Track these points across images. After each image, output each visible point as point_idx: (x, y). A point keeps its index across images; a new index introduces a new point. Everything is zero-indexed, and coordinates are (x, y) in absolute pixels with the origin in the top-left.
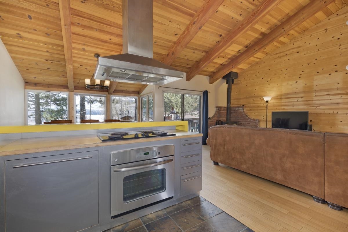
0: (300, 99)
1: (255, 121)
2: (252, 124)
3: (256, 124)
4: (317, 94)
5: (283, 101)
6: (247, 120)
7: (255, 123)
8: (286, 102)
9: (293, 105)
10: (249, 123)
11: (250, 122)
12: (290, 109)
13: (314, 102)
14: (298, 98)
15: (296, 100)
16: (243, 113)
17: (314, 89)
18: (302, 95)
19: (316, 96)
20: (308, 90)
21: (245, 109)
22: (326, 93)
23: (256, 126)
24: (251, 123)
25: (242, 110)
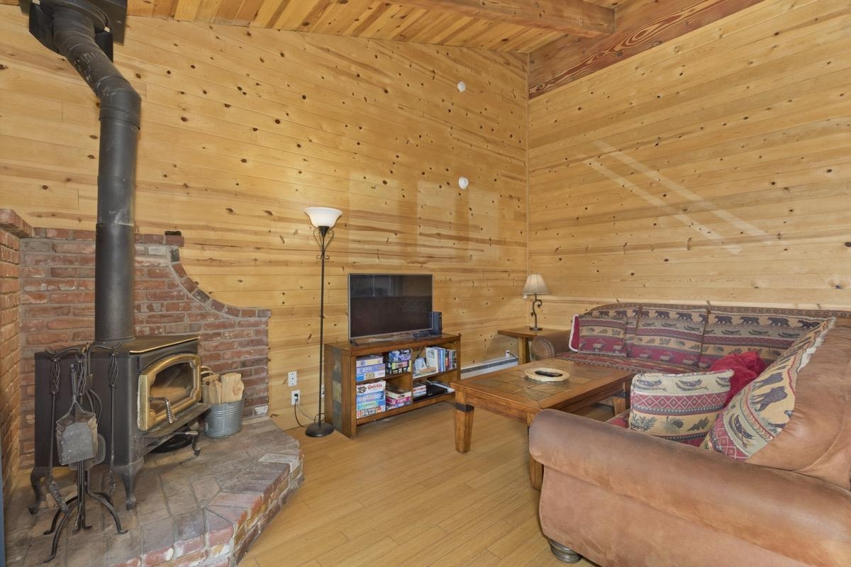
0: (393, 238)
1: (253, 320)
2: (236, 336)
3: (257, 332)
4: (422, 229)
5: (351, 237)
6: (203, 316)
7: (252, 331)
8: (359, 241)
9: (378, 254)
10: (219, 334)
11: (224, 326)
12: (371, 266)
13: (419, 249)
14: (388, 234)
15: (383, 237)
16: (174, 275)
17: (418, 216)
18: (396, 227)
19: (421, 234)
20: (408, 215)
21: (184, 253)
22: (435, 231)
23: (259, 342)
24: (227, 333)
25: (166, 262)
